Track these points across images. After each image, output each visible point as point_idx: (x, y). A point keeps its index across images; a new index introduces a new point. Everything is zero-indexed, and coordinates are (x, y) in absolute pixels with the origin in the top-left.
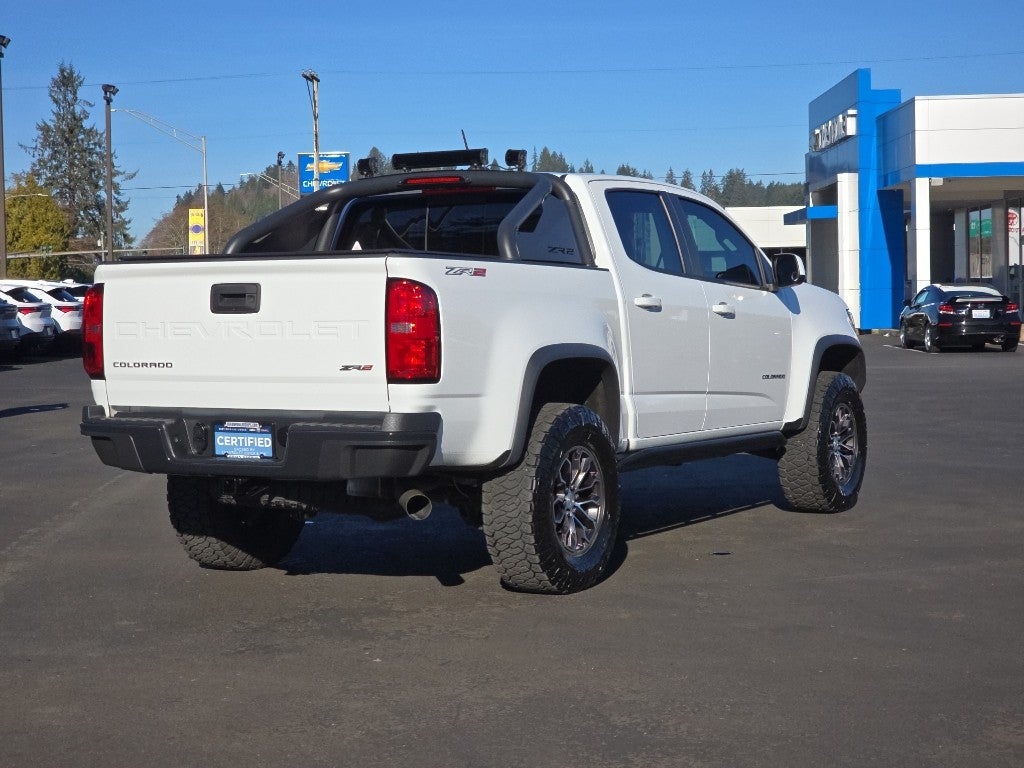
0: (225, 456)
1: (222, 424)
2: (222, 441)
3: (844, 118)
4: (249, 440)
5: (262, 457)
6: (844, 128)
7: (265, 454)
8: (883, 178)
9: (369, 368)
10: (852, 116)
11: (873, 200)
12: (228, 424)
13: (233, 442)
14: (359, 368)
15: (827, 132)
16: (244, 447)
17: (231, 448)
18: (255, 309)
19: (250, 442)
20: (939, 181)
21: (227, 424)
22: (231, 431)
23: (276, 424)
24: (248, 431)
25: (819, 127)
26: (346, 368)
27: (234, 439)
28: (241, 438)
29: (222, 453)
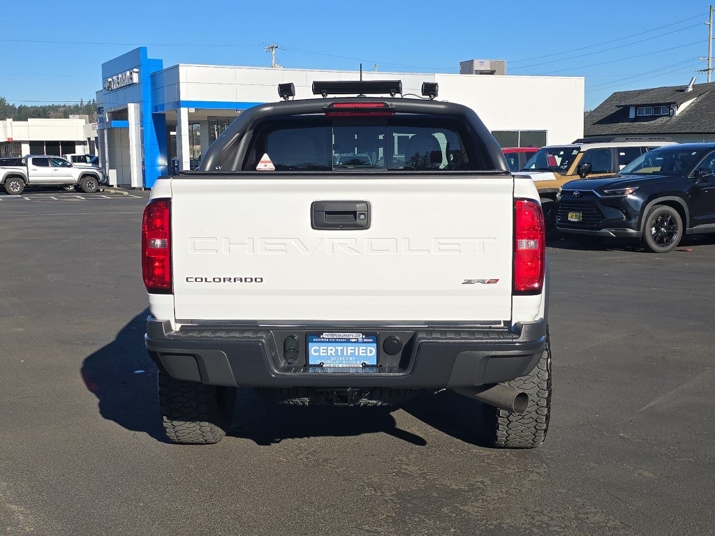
0: (320, 366)
1: (318, 335)
2: (315, 351)
3: (131, 74)
4: (350, 349)
5: (365, 366)
6: (131, 79)
7: (367, 363)
8: (156, 108)
10: (137, 72)
11: (149, 119)
12: (325, 335)
13: (329, 352)
14: (483, 282)
15: (117, 80)
16: (343, 356)
17: (328, 358)
18: (366, 226)
19: (349, 351)
20: (192, 110)
22: (329, 342)
24: (348, 341)
25: (111, 77)
26: (469, 282)
27: (331, 349)
28: (339, 348)
29: (318, 363)
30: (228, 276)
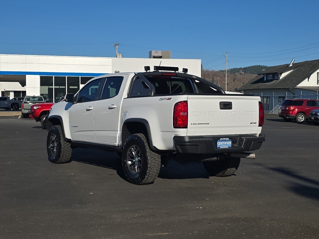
1: (219, 139)
2: (219, 144)
5: (229, 147)
9: (256, 123)
14: (254, 123)
16: (224, 145)
17: (221, 145)
18: (231, 108)
19: (226, 143)
21: (221, 139)
22: (221, 141)
23: (232, 138)
24: (225, 140)
26: (251, 123)
27: (222, 143)
28: (224, 143)
29: (219, 147)
30: (201, 123)
